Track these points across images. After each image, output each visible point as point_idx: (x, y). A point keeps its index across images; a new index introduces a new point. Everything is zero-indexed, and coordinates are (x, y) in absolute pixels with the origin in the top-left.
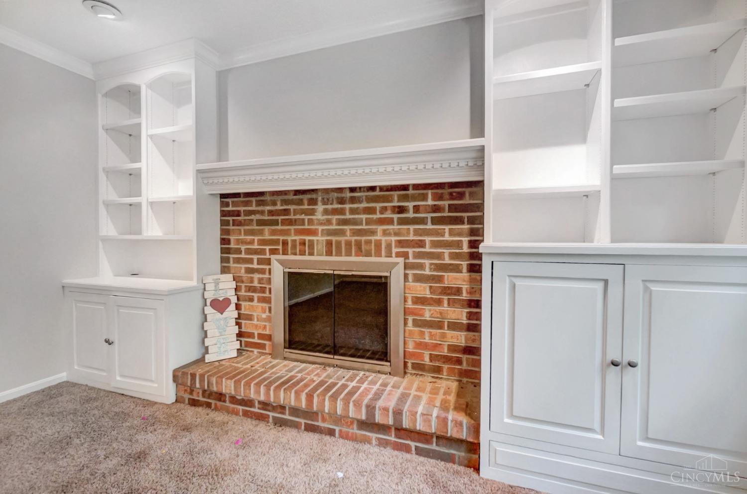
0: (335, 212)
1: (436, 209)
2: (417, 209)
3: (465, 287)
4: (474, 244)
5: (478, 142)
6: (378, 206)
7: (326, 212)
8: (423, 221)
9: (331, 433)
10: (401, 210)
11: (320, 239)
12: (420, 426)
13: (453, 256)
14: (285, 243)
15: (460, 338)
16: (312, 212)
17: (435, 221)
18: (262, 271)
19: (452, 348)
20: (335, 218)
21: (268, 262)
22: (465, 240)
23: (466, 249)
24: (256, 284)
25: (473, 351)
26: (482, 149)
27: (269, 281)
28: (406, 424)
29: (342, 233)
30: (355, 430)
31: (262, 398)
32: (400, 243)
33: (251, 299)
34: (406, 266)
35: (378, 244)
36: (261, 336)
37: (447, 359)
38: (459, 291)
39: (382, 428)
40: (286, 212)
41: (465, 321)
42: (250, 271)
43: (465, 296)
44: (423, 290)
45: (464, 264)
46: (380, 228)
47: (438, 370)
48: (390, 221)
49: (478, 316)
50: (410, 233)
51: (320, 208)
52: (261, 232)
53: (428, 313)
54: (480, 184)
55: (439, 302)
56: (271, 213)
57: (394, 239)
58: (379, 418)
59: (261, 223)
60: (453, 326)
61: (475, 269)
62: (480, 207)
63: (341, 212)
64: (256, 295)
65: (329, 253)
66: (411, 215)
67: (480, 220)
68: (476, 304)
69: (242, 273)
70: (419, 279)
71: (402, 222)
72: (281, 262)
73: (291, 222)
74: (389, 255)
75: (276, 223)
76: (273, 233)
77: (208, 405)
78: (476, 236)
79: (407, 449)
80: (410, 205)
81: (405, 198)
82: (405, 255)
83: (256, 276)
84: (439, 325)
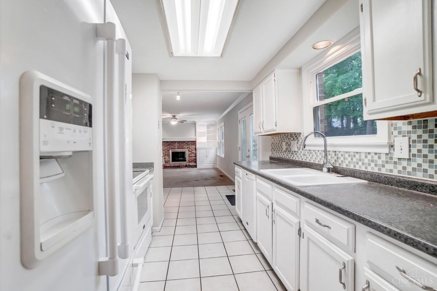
0: (178, 144)
1: (191, 144)
2: (189, 144)
3: (194, 152)
4: (195, 147)
5: (196, 137)
6: (184, 143)
7: (177, 144)
8: (189, 145)
9: (182, 168)
10: (187, 144)
11: (176, 147)
12: (191, 165)
13: (193, 149)
14: (171, 148)
15: (194, 158)
16: (175, 144)
17: (191, 145)
18: (168, 152)
19: (193, 159)
20: (178, 145)
21: (169, 151)
22: (194, 147)
23: (194, 148)
24: (166, 154)
25: (196, 159)
26: (196, 138)
27: (169, 153)
28: (190, 165)
29: (179, 146)
30: (184, 167)
31: (173, 165)
32: (187, 148)
33: (166, 156)
34: (188, 150)
35: (184, 148)
36: (167, 161)
37: (193, 160)
38: (194, 153)
39: (187, 166)
40: (171, 144)
41: (194, 156)
42: (165, 152)
43: (195, 153)
44: (190, 153)
45: (194, 149)
46: (184, 146)
47: (192, 162)
48: (186, 145)
49: (196, 155)
50: (188, 146)
51: (176, 143)
52: (167, 147)
53: (191, 155)
54: (196, 141)
55: (192, 154)
56: (169, 144)
57: (186, 147)
58: (187, 165)
59: (167, 145)
60: (193, 157)
61: (196, 150)
62: (196, 143)
63: (179, 144)
64: (166, 155)
65: (178, 149)
66: (188, 144)
67: (196, 145)
68: (196, 154)
69: (164, 152)
70: (189, 152)
71: (187, 145)
72: (171, 150)
73: (172, 145)
74: (186, 149)
75: (169, 145)
76: (169, 147)
77: (165, 168)
78: (196, 146)
79: (190, 168)
80: (188, 143)
81: (187, 142)
82: (188, 149)
83: (166, 153)
84: (191, 157)
